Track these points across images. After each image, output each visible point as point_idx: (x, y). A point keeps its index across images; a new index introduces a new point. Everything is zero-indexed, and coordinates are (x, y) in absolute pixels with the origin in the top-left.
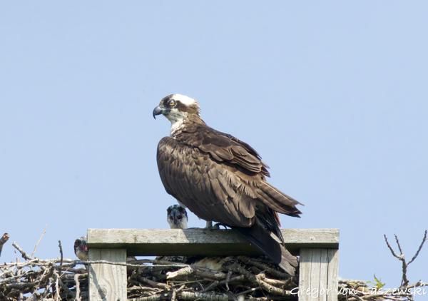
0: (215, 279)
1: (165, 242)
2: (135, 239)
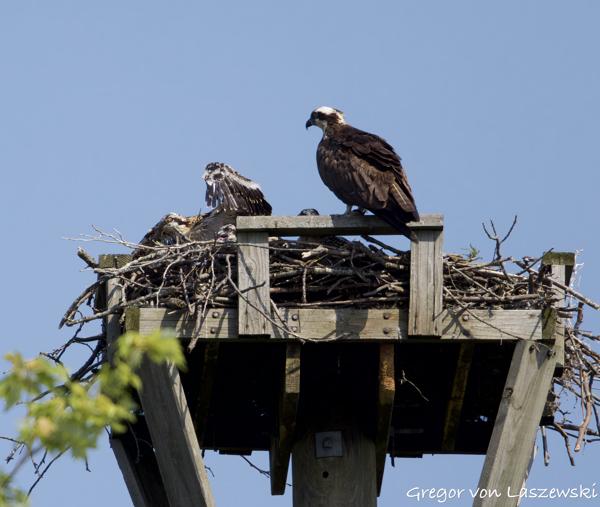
0: (342, 256)
2: (276, 224)
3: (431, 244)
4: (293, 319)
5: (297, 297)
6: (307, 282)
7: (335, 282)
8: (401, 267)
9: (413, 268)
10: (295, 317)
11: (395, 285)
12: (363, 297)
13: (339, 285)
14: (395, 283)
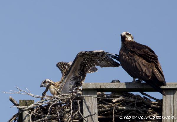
0: (131, 102)
1: (112, 88)
2: (100, 87)
3: (172, 96)
6: (115, 113)
8: (158, 107)
9: (164, 107)
14: (156, 114)
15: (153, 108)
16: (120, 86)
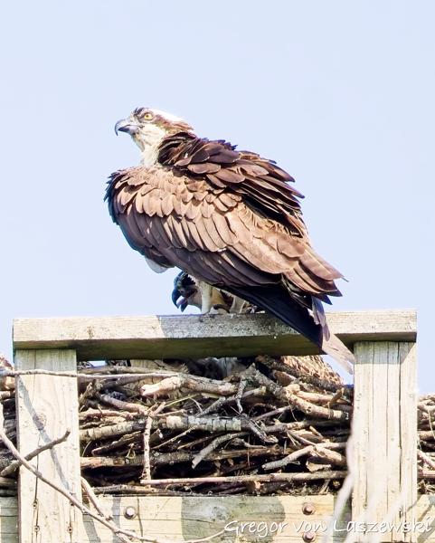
0: (219, 394)
1: (138, 336)
2: (90, 332)
3: (394, 368)
4: (128, 517)
5: (133, 474)
6: (152, 445)
7: (208, 443)
8: (338, 414)
9: (356, 412)
10: (130, 512)
11: (325, 447)
12: (262, 472)
13: (216, 451)
14: (325, 445)
15: (313, 419)
16: (171, 330)
